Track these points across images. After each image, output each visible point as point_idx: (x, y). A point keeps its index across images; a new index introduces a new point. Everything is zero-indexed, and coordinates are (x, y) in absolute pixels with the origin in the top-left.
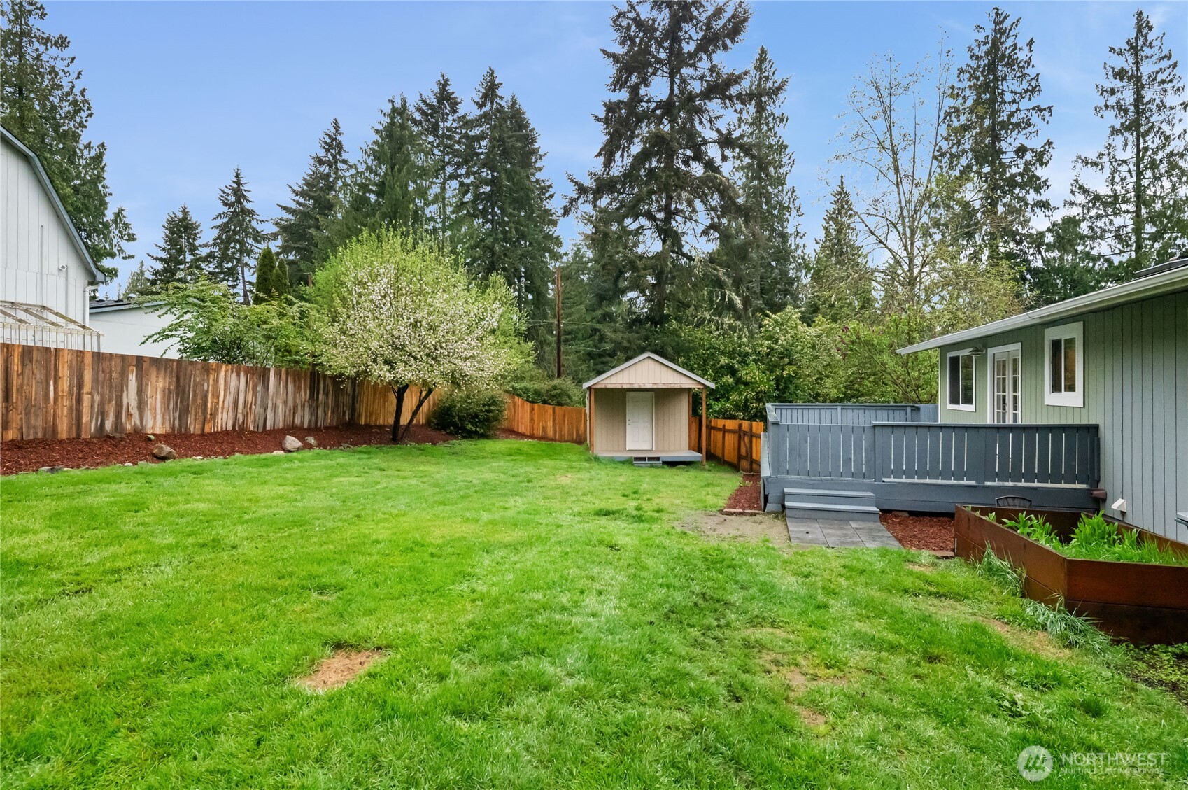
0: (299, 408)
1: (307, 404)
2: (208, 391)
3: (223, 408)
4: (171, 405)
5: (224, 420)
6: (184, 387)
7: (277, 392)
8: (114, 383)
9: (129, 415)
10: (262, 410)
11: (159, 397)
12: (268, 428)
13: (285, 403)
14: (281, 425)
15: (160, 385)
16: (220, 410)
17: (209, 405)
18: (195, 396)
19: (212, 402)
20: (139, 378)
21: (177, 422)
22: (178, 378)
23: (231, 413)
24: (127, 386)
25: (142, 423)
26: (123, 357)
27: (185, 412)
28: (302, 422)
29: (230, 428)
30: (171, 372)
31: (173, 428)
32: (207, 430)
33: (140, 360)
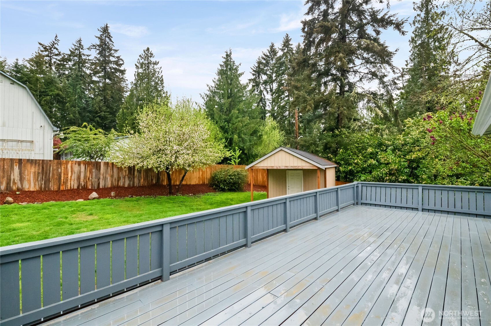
0: (122, 178)
1: (126, 177)
2: (61, 172)
3: (71, 179)
4: (39, 179)
5: (72, 184)
6: (47, 170)
7: (106, 172)
8: (6, 170)
9: (14, 183)
10: (96, 180)
11: (32, 175)
12: (101, 187)
13: (112, 176)
14: (109, 186)
15: (33, 170)
16: (69, 180)
17: (62, 178)
18: (53, 174)
19: (64, 177)
20: (20, 168)
21: (43, 186)
22: (43, 168)
23: (76, 181)
24: (13, 171)
25: (22, 186)
26: (12, 160)
27: (47, 181)
28: (124, 184)
29: (76, 187)
30: (39, 165)
31: (41, 188)
32: (62, 188)
33: (20, 161)
